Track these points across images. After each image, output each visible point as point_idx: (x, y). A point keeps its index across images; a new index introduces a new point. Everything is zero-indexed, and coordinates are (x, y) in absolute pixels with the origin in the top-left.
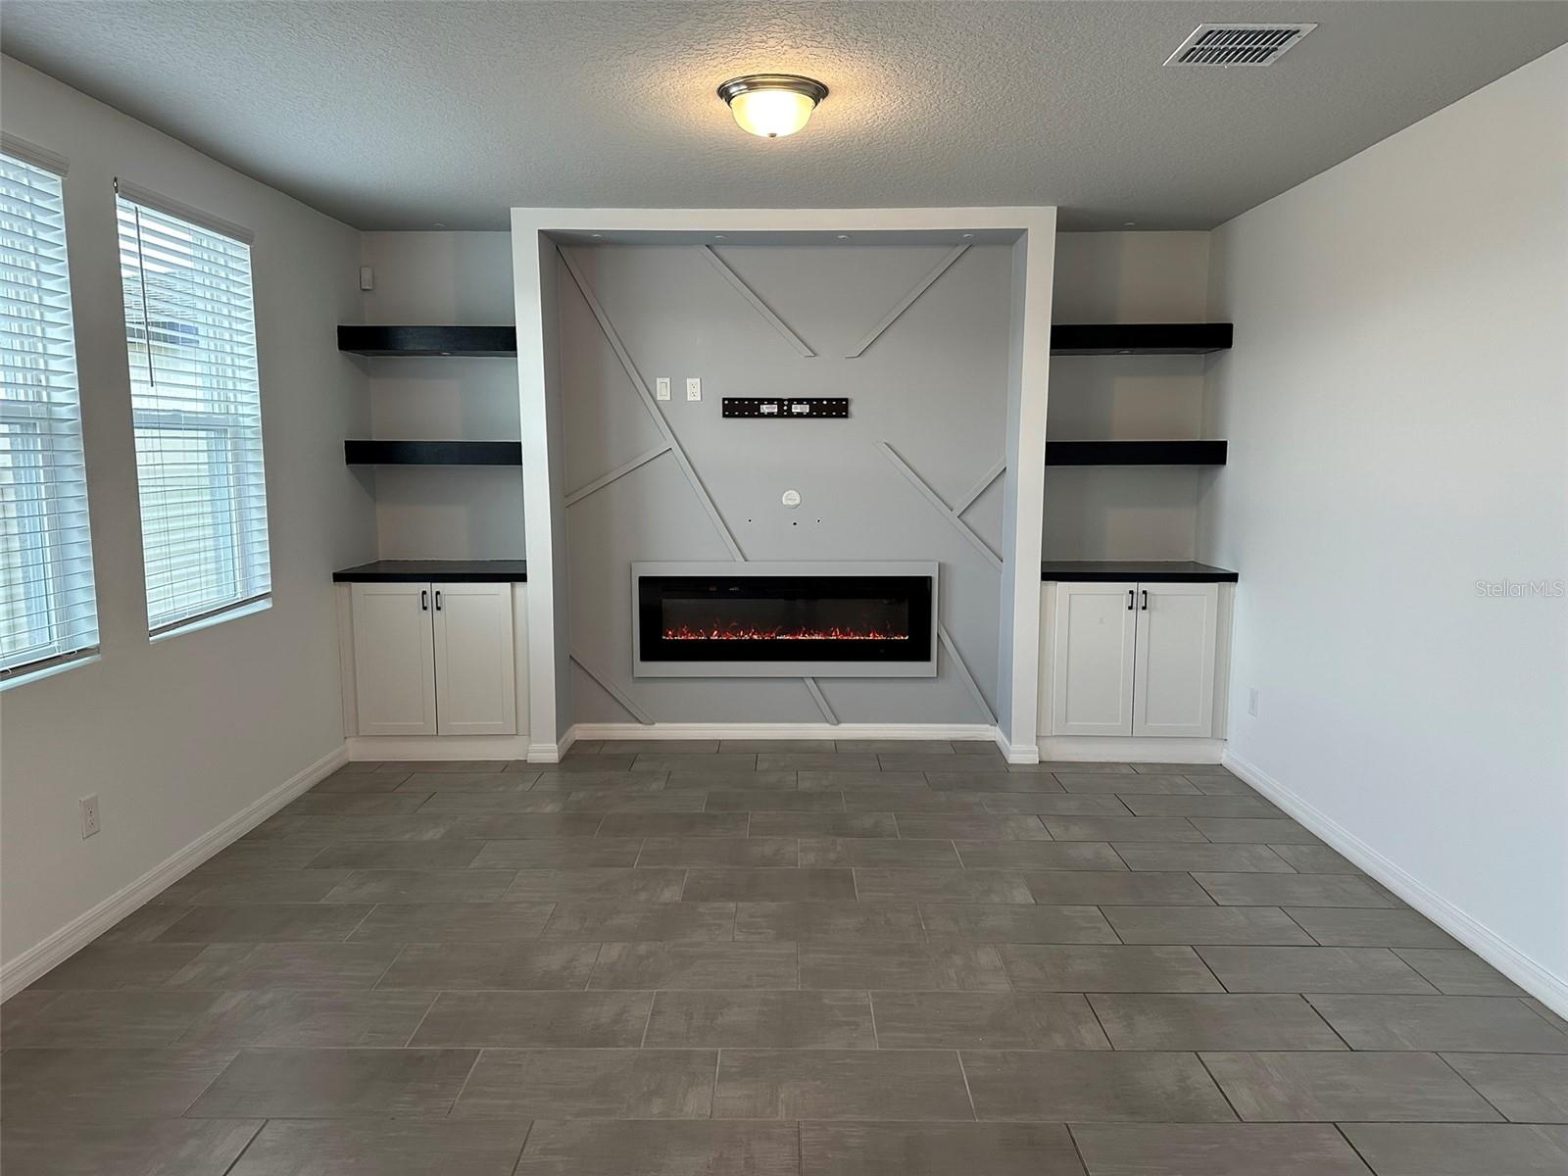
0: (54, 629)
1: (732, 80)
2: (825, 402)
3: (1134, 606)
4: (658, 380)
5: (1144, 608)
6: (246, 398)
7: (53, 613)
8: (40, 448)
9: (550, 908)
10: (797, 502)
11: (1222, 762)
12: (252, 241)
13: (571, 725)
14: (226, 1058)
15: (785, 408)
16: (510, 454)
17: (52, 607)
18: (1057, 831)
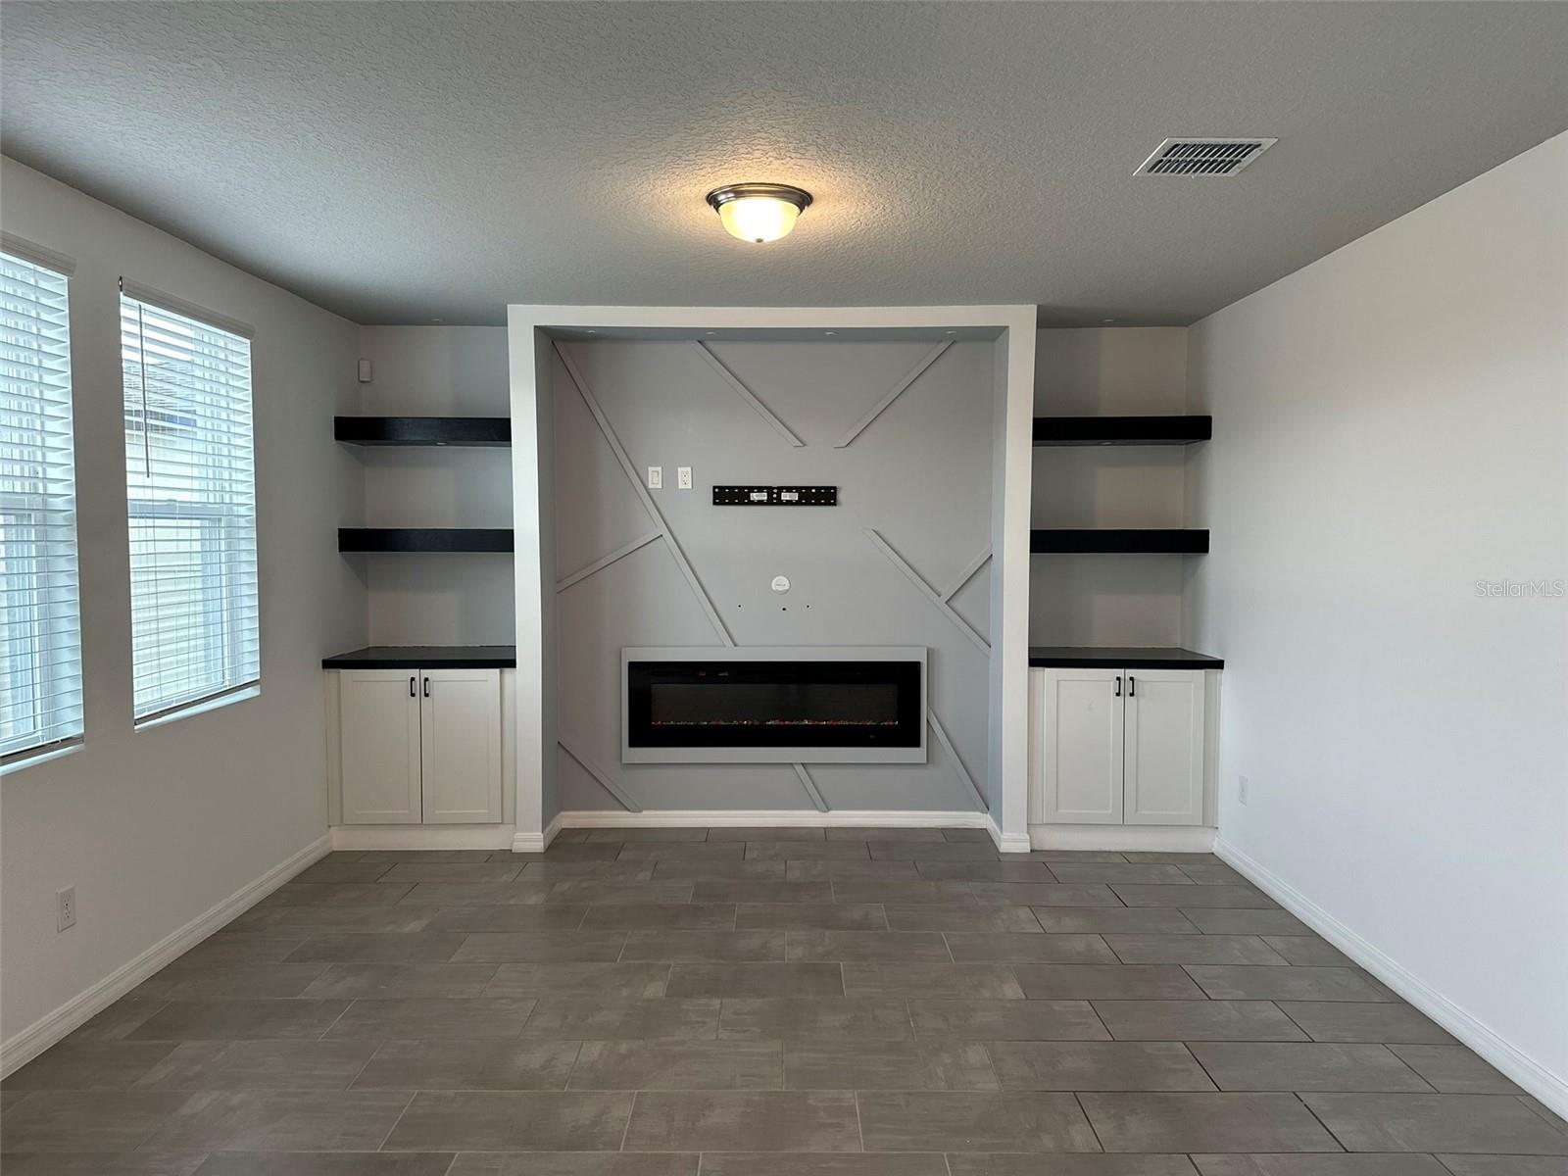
0: (39, 718)
1: (721, 188)
2: (814, 491)
3: (1122, 692)
4: (650, 469)
5: (1132, 695)
6: (241, 488)
7: (38, 703)
8: (33, 539)
9: (532, 1004)
10: (787, 588)
11: (1214, 850)
12: (253, 335)
13: (558, 812)
14: (195, 1163)
15: (775, 496)
16: (502, 541)
17: (38, 696)
18: (1048, 923)
